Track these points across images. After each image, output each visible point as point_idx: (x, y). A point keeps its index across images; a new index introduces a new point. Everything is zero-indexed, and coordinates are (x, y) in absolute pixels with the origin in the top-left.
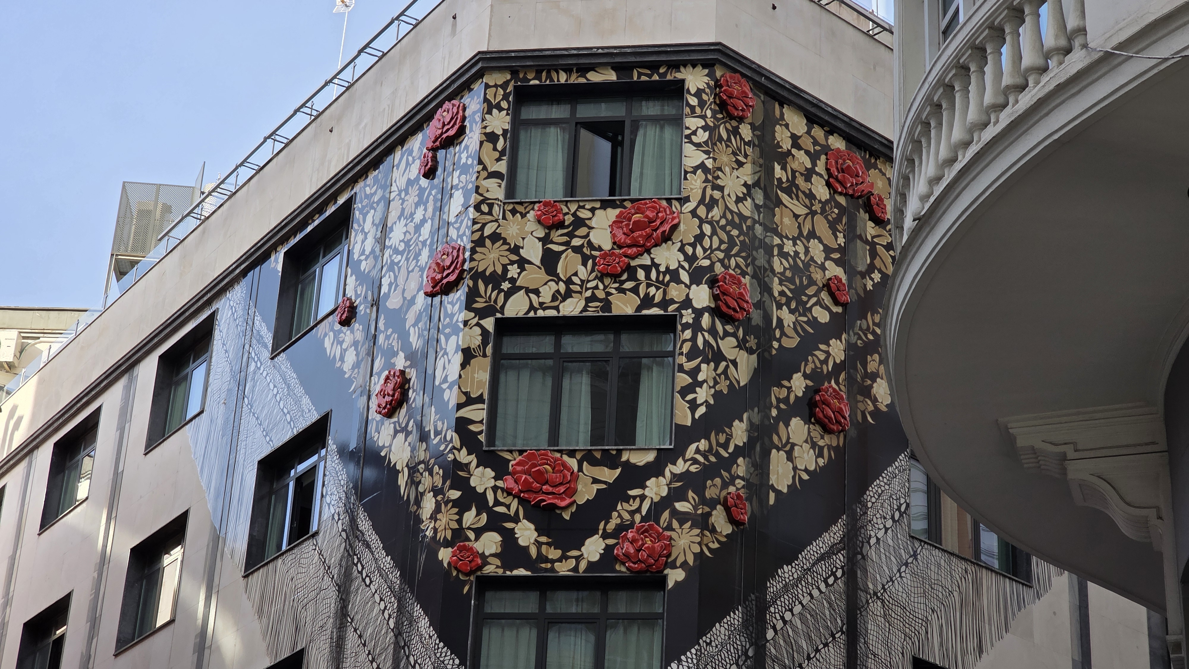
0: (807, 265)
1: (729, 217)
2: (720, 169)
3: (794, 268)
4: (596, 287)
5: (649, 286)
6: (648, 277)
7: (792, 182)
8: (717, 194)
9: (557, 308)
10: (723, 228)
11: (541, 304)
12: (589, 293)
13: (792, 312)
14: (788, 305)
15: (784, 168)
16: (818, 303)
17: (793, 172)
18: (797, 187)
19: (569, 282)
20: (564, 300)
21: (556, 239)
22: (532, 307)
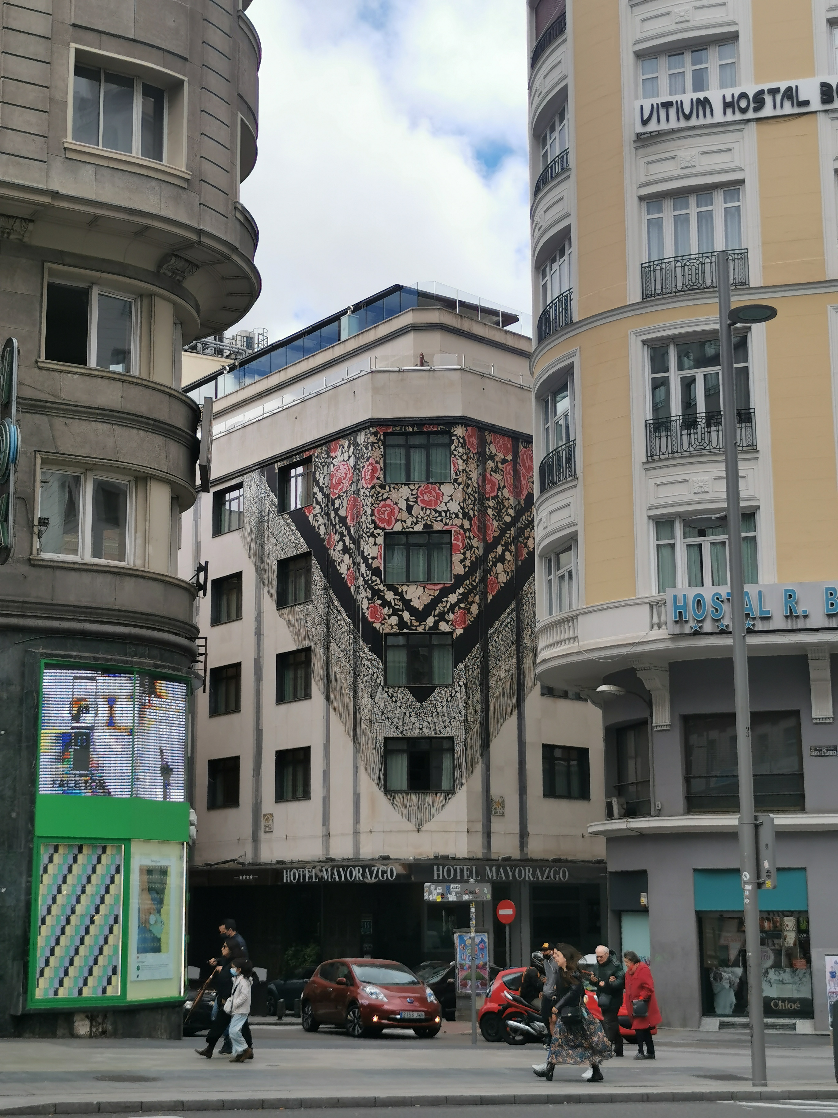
0: (502, 500)
1: (474, 490)
2: (470, 471)
3: (498, 503)
4: (427, 519)
5: (447, 519)
6: (446, 515)
7: (497, 467)
8: (469, 482)
9: (413, 528)
10: (472, 495)
11: (407, 526)
12: (424, 522)
13: (497, 521)
14: (495, 518)
15: (494, 462)
16: (507, 514)
17: (497, 462)
18: (498, 468)
19: (417, 517)
20: (416, 524)
21: (411, 500)
22: (403, 528)
